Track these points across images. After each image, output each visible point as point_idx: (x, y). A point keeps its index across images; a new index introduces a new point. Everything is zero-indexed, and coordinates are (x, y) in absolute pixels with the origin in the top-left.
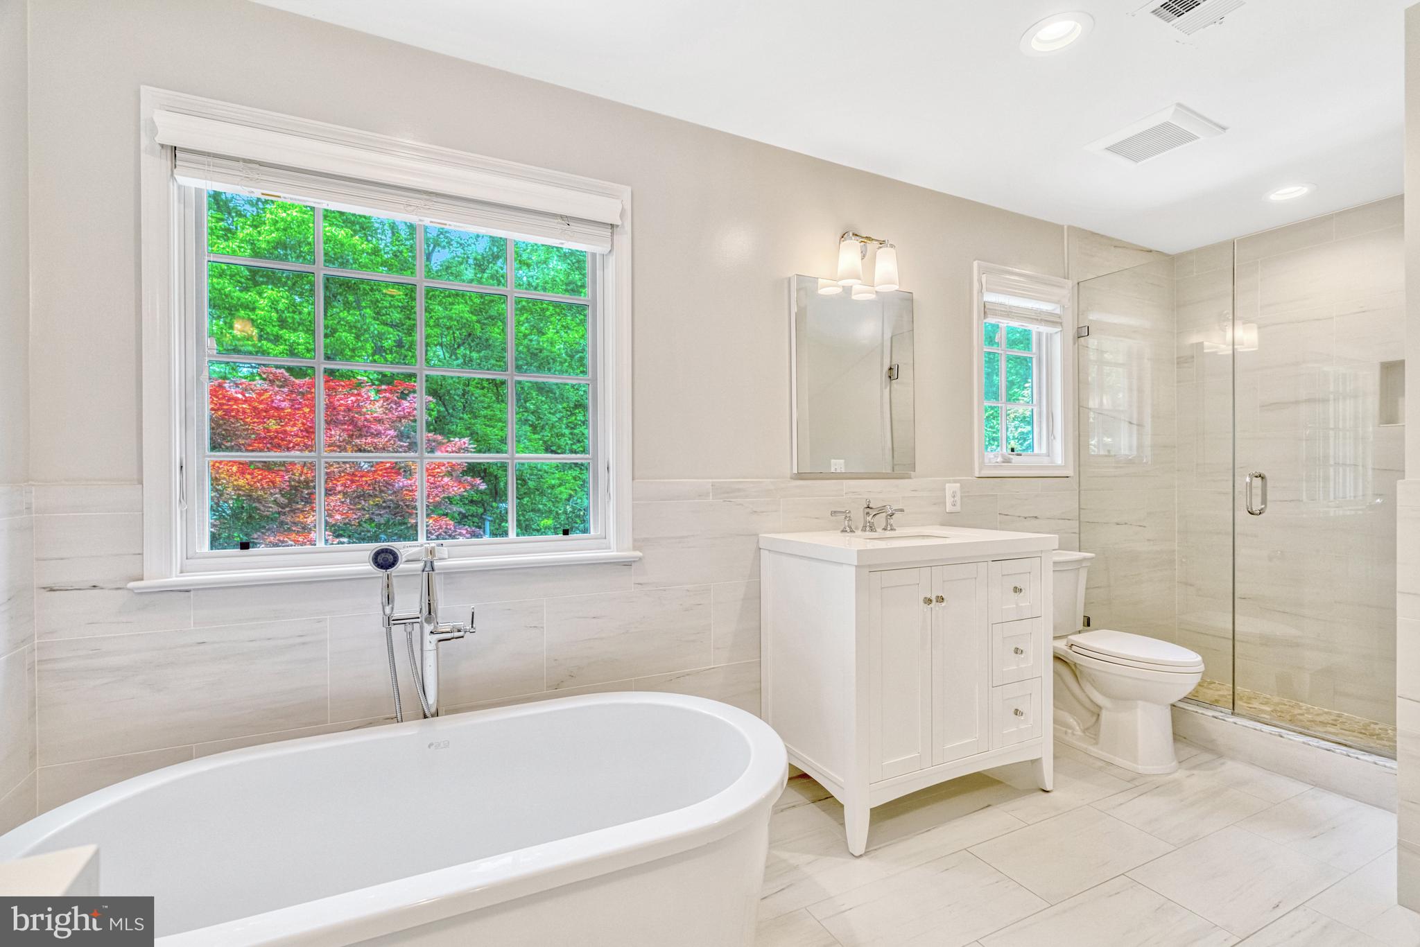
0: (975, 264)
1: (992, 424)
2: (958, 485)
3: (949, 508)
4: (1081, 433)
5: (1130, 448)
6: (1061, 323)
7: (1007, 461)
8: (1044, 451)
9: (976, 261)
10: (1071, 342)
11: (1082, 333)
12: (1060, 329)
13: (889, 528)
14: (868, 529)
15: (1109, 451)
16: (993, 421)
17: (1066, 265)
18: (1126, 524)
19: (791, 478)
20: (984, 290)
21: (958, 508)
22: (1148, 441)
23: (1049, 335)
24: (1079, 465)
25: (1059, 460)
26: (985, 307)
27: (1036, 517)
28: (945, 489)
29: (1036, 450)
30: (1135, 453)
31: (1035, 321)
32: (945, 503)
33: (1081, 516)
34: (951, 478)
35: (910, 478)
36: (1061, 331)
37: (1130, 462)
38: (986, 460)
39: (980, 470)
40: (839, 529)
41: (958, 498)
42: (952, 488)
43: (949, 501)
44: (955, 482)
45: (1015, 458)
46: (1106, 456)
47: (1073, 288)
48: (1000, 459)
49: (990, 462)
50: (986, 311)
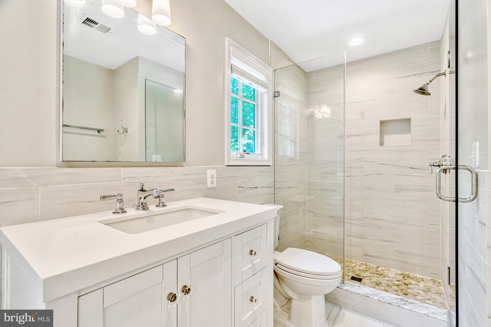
0: (227, 39)
1: (234, 147)
2: (215, 170)
3: (209, 185)
4: (275, 144)
5: (291, 153)
6: (267, 88)
7: (242, 157)
8: (259, 152)
9: (227, 37)
10: (272, 99)
11: (276, 95)
12: (267, 91)
13: (161, 204)
14: (140, 208)
15: (284, 154)
16: (234, 146)
17: (270, 60)
18: (291, 187)
19: (57, 166)
20: (231, 56)
21: (215, 185)
22: (298, 150)
23: (262, 93)
24: (274, 160)
25: (266, 157)
26: (231, 66)
27: (256, 187)
28: (206, 173)
29: (256, 152)
30: (293, 155)
31: (256, 83)
32: (206, 182)
33: (275, 186)
34: (211, 166)
35: (182, 166)
36: (268, 92)
37: (292, 159)
38: (232, 156)
39: (228, 161)
40: (111, 210)
41: (215, 179)
42: (211, 172)
43: (209, 180)
44: (213, 168)
45: (246, 156)
46: (283, 156)
47: (272, 71)
48: (239, 156)
49: (233, 157)
50: (232, 69)
